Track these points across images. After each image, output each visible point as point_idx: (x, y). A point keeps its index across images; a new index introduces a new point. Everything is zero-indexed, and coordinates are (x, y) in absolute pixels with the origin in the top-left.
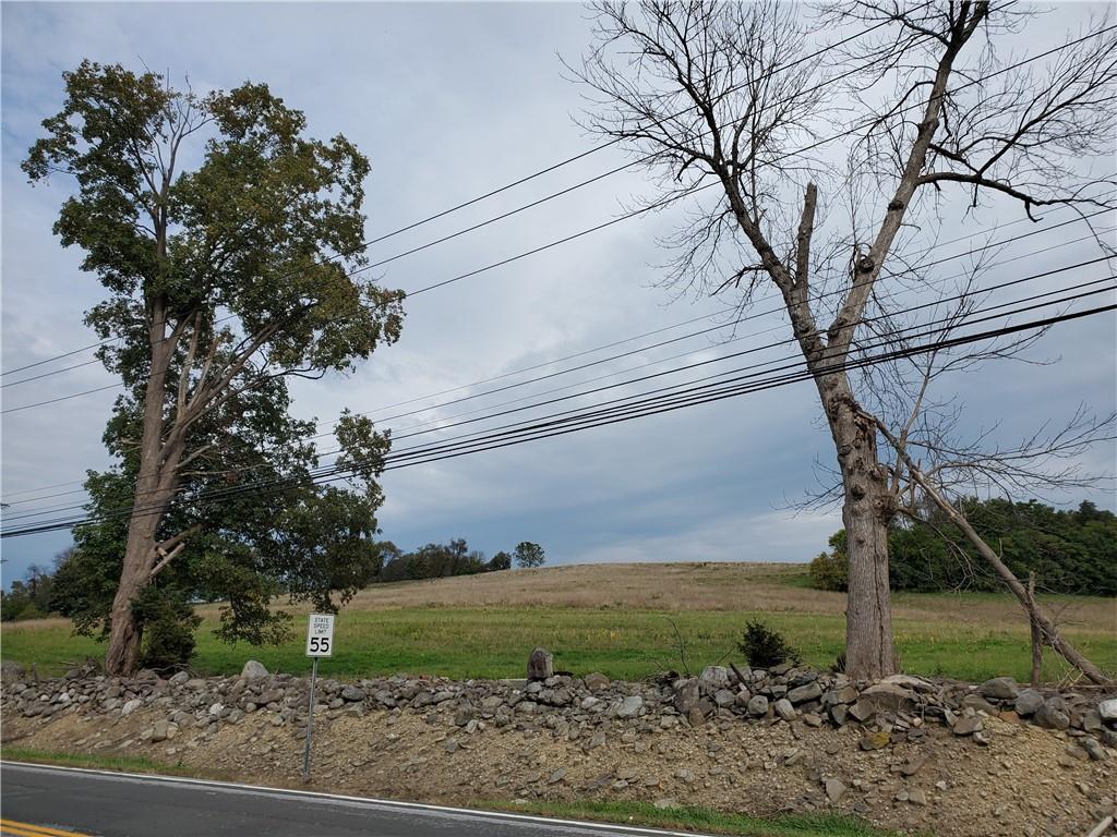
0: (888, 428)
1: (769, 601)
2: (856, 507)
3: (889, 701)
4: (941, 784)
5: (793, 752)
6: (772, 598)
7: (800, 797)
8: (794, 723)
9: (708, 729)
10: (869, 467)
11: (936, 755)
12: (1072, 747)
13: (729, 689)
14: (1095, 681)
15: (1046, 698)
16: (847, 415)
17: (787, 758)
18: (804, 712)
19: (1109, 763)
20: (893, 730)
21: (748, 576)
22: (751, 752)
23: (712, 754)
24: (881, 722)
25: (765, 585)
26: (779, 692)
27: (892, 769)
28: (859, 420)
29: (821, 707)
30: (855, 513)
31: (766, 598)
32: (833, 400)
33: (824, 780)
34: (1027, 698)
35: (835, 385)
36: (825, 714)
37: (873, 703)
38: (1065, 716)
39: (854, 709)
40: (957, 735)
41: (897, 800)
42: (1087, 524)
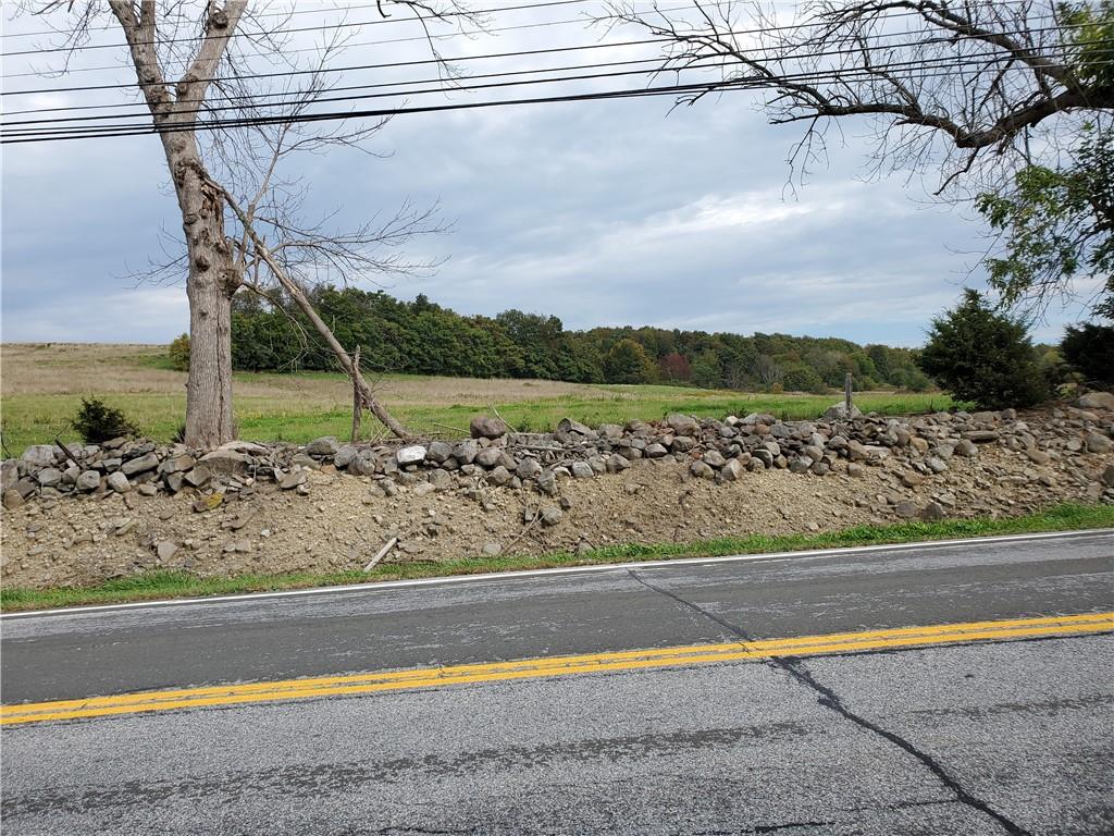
0: (236, 201)
1: (123, 382)
2: (200, 278)
3: (225, 465)
4: (266, 532)
5: (124, 522)
6: (127, 380)
7: (131, 563)
8: (127, 495)
9: (27, 509)
10: (215, 238)
11: (262, 508)
12: (374, 488)
13: (55, 467)
14: (398, 436)
15: (359, 451)
16: (193, 181)
17: (118, 528)
18: (139, 483)
19: (399, 497)
20: (226, 491)
21: (101, 358)
22: (77, 527)
23: (33, 535)
24: (214, 484)
25: (119, 367)
26: (113, 466)
27: (223, 526)
28: (206, 189)
29: (157, 476)
30: (199, 285)
31: (120, 380)
32: (179, 164)
33: (156, 544)
34: (344, 452)
35: (182, 148)
36: (162, 483)
37: (209, 468)
38: (371, 464)
39: (191, 477)
40: (284, 489)
41: (225, 552)
42: (421, 314)
